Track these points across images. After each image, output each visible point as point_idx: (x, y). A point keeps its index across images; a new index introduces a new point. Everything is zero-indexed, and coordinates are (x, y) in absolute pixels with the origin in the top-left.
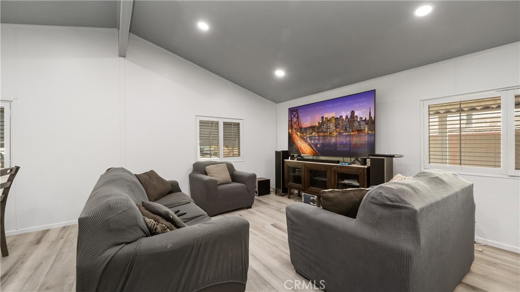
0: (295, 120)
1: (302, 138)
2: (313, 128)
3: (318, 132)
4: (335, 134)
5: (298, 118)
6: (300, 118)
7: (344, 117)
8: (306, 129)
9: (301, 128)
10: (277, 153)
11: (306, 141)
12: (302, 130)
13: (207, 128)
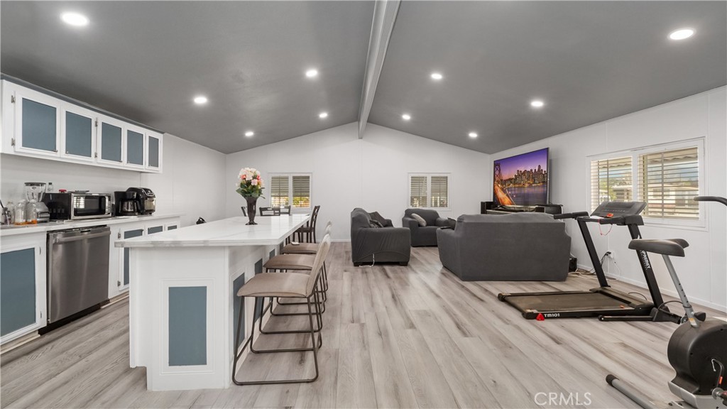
0: (497, 173)
1: (502, 189)
2: (510, 179)
3: (515, 184)
4: (527, 185)
5: (500, 171)
6: (501, 171)
7: (533, 171)
8: (506, 181)
9: (502, 180)
10: (482, 203)
11: (504, 192)
12: (503, 182)
13: (417, 181)
